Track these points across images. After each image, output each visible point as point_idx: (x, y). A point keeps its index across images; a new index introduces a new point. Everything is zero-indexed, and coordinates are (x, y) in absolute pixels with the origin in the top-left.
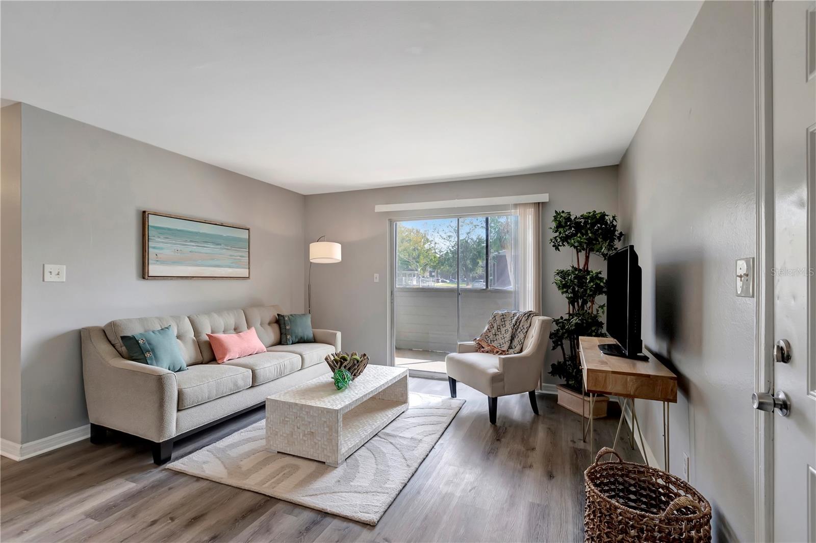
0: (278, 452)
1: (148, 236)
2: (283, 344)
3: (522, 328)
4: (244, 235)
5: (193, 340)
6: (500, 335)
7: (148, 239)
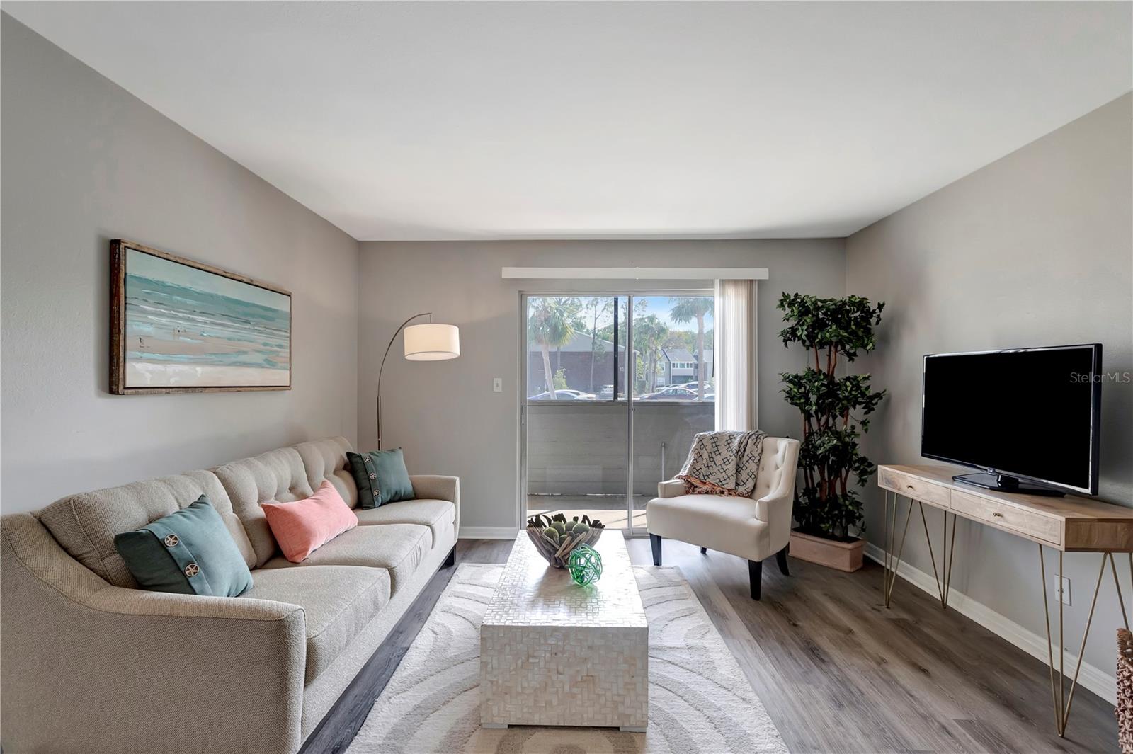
0: (510, 726)
1: (126, 298)
2: (368, 508)
3: (750, 456)
4: (281, 304)
5: (237, 519)
6: (714, 466)
7: (126, 304)
